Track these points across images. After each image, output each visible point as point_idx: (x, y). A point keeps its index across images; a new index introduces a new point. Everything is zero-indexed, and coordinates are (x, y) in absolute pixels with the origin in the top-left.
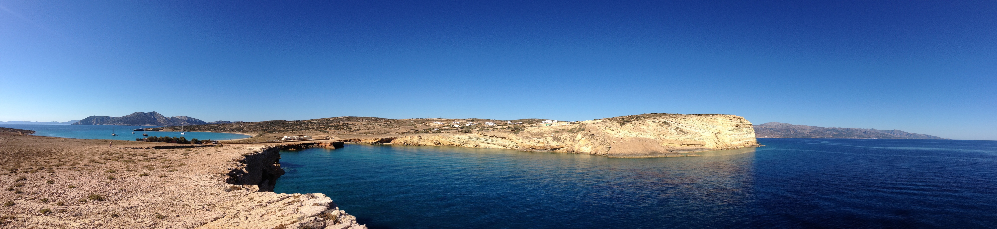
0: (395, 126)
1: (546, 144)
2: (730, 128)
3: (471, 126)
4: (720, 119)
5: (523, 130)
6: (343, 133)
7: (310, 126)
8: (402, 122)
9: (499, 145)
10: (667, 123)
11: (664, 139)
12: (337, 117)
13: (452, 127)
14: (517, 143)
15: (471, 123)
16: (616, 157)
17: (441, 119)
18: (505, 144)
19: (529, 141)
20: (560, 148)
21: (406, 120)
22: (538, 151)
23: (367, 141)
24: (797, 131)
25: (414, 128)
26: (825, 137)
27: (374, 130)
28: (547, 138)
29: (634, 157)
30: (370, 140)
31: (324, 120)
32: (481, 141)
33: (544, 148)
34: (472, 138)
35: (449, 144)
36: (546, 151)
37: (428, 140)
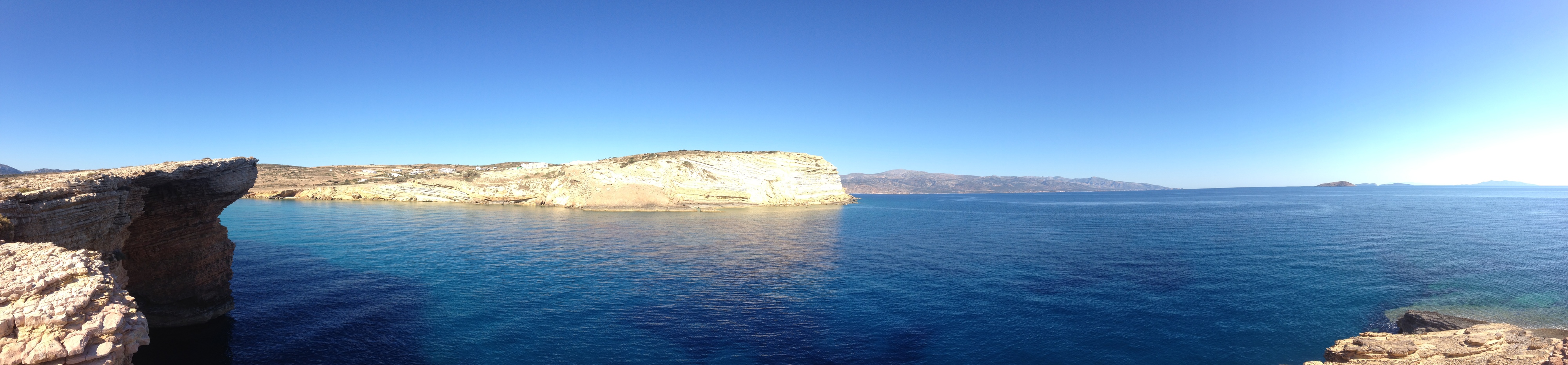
0: (304, 176)
1: (508, 194)
2: (796, 174)
3: (417, 174)
4: (779, 159)
5: (479, 176)
8: (316, 171)
9: (444, 197)
10: (690, 164)
11: (677, 188)
13: (388, 176)
14: (468, 195)
15: (419, 170)
16: (594, 210)
17: (374, 166)
18: (451, 196)
19: (484, 191)
20: (528, 199)
21: (323, 168)
22: (495, 203)
24: (936, 182)
25: (332, 179)
26: (979, 192)
27: (276, 182)
28: (511, 185)
29: (618, 210)
30: (267, 192)
32: (419, 192)
33: (505, 200)
34: (404, 188)
35: (373, 197)
36: (505, 203)
37: (345, 193)
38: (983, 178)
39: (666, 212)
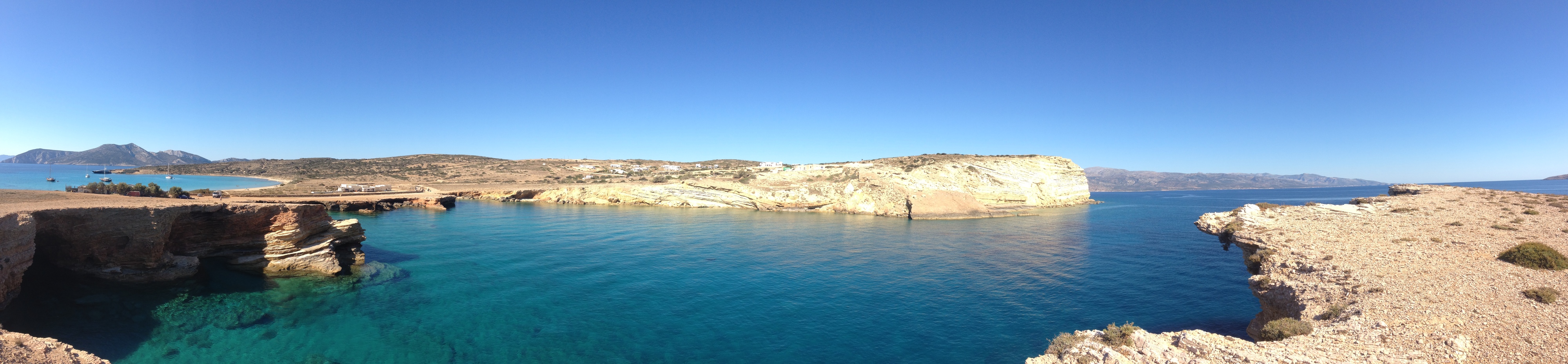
0: (519, 171)
1: (800, 200)
2: (1056, 176)
3: (642, 171)
4: (1041, 163)
5: (753, 178)
6: (435, 181)
7: (374, 168)
8: (524, 165)
9: (720, 202)
10: (975, 169)
11: (975, 193)
12: (417, 155)
13: (613, 173)
14: (750, 199)
15: (640, 166)
16: (924, 218)
17: (587, 161)
18: (730, 201)
19: (773, 195)
20: (823, 205)
21: (534, 162)
22: (790, 210)
23: (492, 196)
24: (1140, 180)
25: (550, 175)
26: (1186, 189)
27: (485, 177)
28: (798, 190)
29: (949, 218)
30: (498, 194)
31: (397, 160)
32: (690, 196)
33: (797, 206)
34: (673, 191)
35: (634, 201)
36: (802, 210)
37: (598, 195)
38: (1188, 174)
39: (990, 218)
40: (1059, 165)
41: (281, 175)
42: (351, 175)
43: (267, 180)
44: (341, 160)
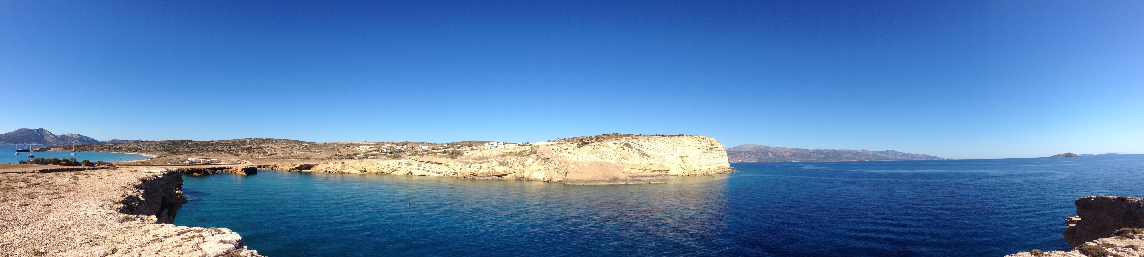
0: (316, 151)
1: (491, 170)
2: (699, 151)
3: (401, 150)
4: (687, 141)
5: (462, 154)
6: (257, 157)
7: (219, 147)
8: (324, 146)
9: (435, 172)
10: (630, 145)
11: (625, 164)
12: (251, 139)
13: (381, 152)
14: (454, 170)
15: (401, 146)
16: (574, 184)
17: (367, 143)
18: (440, 171)
19: (470, 167)
20: (508, 174)
21: (329, 144)
22: (481, 178)
23: (285, 168)
24: (777, 153)
25: (337, 153)
26: (809, 161)
27: (292, 155)
28: (492, 163)
29: (593, 184)
30: (287, 166)
31: (235, 142)
32: (414, 167)
33: (488, 175)
34: (402, 164)
35: (377, 171)
36: (490, 178)
37: (353, 167)
38: (811, 150)
39: (626, 184)
40: (702, 143)
41: (152, 152)
42: (201, 152)
43: (142, 155)
44: (196, 141)
